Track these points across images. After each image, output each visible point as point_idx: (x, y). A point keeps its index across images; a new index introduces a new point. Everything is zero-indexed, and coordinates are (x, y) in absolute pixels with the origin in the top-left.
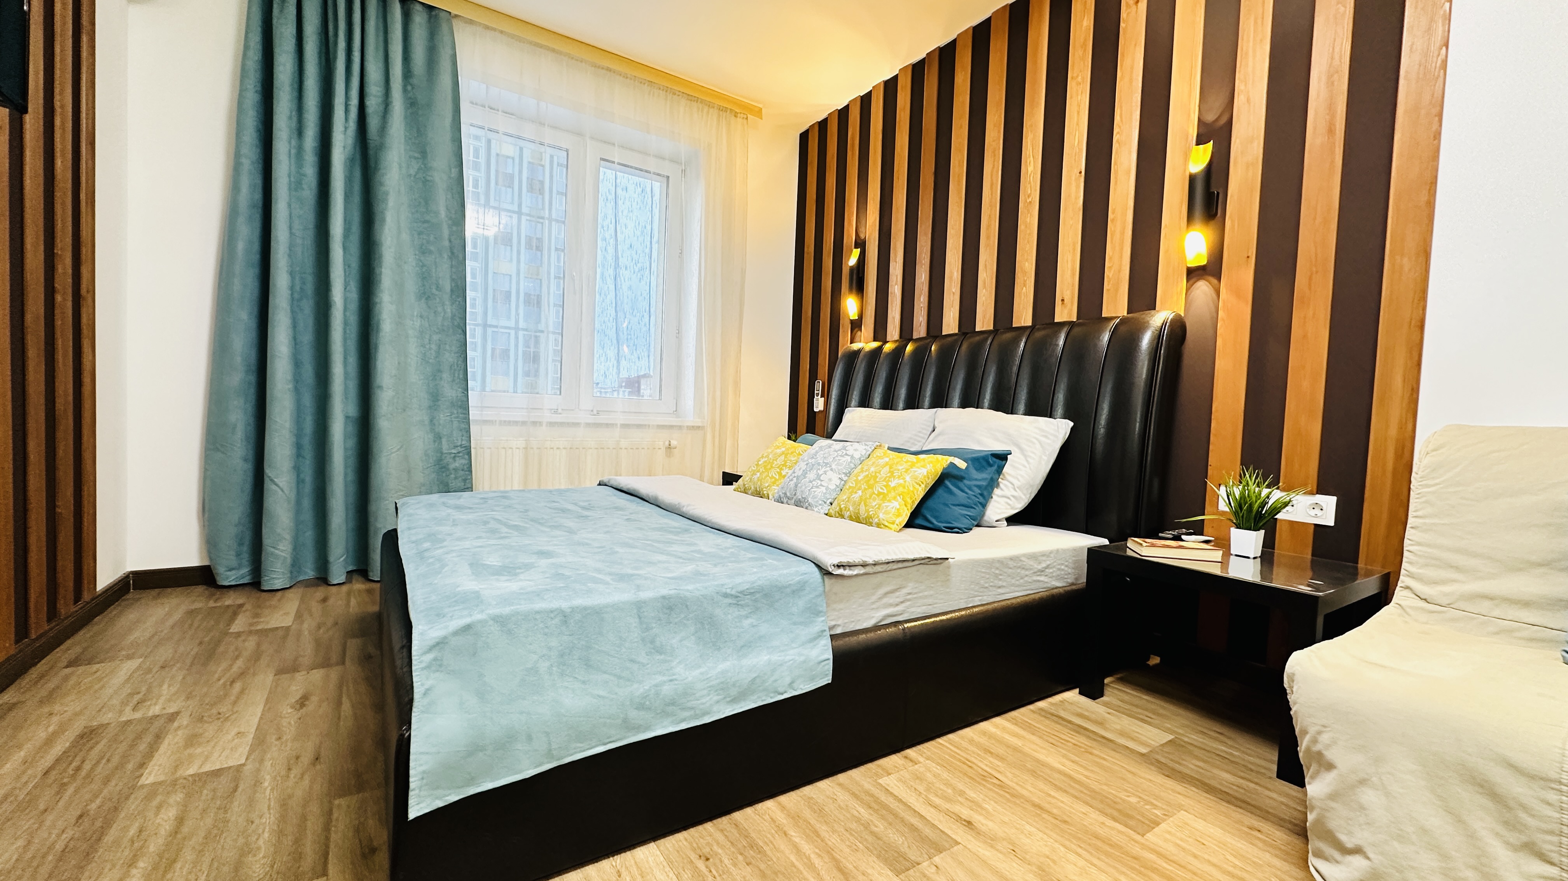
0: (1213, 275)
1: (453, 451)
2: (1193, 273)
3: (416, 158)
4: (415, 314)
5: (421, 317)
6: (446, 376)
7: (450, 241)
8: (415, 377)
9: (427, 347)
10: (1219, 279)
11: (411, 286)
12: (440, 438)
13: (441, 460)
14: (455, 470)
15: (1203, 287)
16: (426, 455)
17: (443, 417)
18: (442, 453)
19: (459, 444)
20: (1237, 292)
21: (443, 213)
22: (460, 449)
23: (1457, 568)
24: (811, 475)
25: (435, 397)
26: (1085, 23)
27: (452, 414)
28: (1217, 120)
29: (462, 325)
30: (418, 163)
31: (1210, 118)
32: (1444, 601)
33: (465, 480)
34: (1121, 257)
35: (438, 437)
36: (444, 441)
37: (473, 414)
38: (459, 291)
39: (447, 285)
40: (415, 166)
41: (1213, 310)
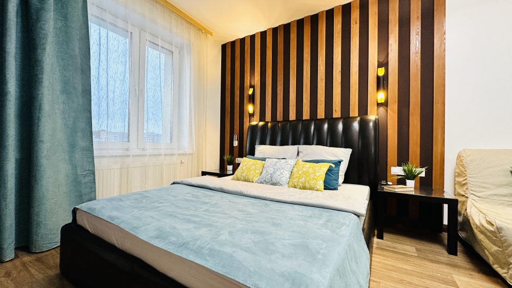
0: (385, 106)
1: (84, 173)
2: (379, 105)
3: (59, 20)
4: (60, 101)
5: (64, 103)
6: (79, 134)
7: (81, 66)
8: (61, 136)
9: (68, 119)
10: (387, 107)
11: (58, 87)
12: (76, 167)
13: (77, 178)
14: (86, 183)
15: (382, 109)
16: (67, 176)
17: (78, 155)
18: (77, 175)
19: (87, 169)
20: (393, 111)
21: (77, 51)
22: (88, 172)
23: (485, 188)
24: (278, 173)
25: (72, 146)
26: (339, 26)
27: (83, 154)
28: (384, 61)
29: (89, 109)
30: (61, 22)
31: (381, 60)
32: (484, 197)
33: (91, 188)
34: (355, 98)
35: (74, 167)
36: (78, 169)
37: (96, 153)
38: (87, 92)
39: (80, 88)
40: (60, 24)
41: (386, 116)
